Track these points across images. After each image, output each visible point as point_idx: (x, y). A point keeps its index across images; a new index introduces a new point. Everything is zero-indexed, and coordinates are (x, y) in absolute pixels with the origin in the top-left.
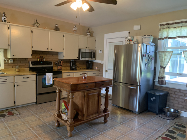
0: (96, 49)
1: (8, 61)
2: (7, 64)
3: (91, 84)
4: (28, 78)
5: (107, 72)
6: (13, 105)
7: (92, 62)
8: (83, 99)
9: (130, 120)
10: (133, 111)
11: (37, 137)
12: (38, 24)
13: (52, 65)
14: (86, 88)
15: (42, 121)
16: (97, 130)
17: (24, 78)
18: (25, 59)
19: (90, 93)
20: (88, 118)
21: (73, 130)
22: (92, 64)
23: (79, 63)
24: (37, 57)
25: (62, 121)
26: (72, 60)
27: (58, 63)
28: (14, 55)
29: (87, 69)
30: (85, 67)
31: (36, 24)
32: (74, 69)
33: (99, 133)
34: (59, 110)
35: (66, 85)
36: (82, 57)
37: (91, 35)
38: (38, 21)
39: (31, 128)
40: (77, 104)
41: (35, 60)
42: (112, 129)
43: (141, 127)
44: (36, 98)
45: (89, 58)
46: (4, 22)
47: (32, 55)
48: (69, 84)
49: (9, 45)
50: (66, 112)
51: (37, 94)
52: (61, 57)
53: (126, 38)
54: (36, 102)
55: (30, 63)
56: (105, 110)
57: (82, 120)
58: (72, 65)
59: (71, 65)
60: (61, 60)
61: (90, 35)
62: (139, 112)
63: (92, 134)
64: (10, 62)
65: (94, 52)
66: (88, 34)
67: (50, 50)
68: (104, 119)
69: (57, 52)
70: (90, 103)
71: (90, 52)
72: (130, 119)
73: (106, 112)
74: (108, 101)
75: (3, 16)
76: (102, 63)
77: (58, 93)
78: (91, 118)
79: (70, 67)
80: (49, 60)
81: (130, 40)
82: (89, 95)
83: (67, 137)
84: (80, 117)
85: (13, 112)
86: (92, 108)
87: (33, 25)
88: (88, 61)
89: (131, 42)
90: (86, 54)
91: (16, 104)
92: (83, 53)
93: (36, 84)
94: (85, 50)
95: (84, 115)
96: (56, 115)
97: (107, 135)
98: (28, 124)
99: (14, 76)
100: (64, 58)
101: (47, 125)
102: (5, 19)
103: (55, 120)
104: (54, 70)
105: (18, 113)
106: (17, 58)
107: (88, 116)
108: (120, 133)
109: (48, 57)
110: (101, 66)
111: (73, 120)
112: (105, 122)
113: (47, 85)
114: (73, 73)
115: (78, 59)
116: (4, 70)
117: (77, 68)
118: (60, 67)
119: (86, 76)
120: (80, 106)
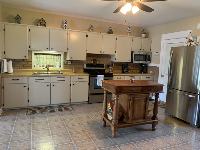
0: (151, 51)
1: (67, 62)
2: (66, 66)
3: (137, 88)
4: (82, 78)
5: (163, 76)
6: (69, 102)
7: (146, 66)
8: (129, 103)
9: (184, 133)
10: (190, 124)
11: (85, 132)
12: (93, 29)
13: (104, 68)
14: (131, 91)
15: (91, 119)
16: (143, 136)
17: (79, 78)
18: (81, 61)
19: (136, 96)
20: (133, 122)
21: (117, 131)
22: (147, 67)
23: (132, 66)
24: (91, 59)
25: (108, 121)
26: (124, 63)
27: (110, 66)
28: (71, 58)
29: (141, 72)
30: (139, 71)
31: (91, 28)
32: (126, 72)
33: (144, 139)
34: (106, 110)
35: (112, 87)
36: (134, 60)
37: (147, 36)
38: (93, 26)
39: (81, 123)
40: (123, 106)
41: (89, 62)
42: (160, 138)
43: (197, 142)
44: (88, 97)
45: (143, 61)
46: (65, 29)
47: (86, 58)
48: (115, 86)
49: (68, 48)
50: (111, 113)
51: (89, 94)
52: (113, 60)
53: (187, 38)
54: (88, 102)
55: (85, 64)
56: (154, 117)
57: (127, 123)
58: (124, 68)
59: (122, 68)
60: (113, 62)
61: (145, 37)
62: (198, 126)
63: (137, 138)
64: (68, 64)
65: (149, 54)
66: (143, 35)
67: (103, 53)
68: (152, 127)
69: (110, 55)
70: (136, 107)
71: (145, 54)
72: (184, 131)
73: (154, 119)
74: (157, 108)
75: (64, 24)
76: (158, 67)
77: (105, 94)
78: (136, 123)
79: (121, 70)
80: (102, 63)
81: (190, 41)
82: (135, 98)
83: (111, 136)
84: (125, 120)
85: (68, 108)
86: (139, 112)
87: (89, 30)
88: (141, 64)
89: (192, 43)
90: (140, 56)
91: (71, 102)
92: (136, 56)
93: (89, 84)
94: (140, 53)
95: (129, 118)
96: (103, 115)
97: (152, 143)
98: (79, 120)
99: (71, 76)
100: (116, 61)
101: (95, 123)
102: (66, 25)
103: (102, 119)
104: (105, 73)
105: (72, 110)
106: (74, 61)
107: (133, 120)
108: (169, 143)
109: (101, 60)
110: (157, 69)
111: (117, 121)
112: (153, 129)
113: (98, 86)
114: (124, 76)
115: (130, 61)
116: (63, 70)
117: (129, 71)
118: (112, 70)
119: (133, 79)
120: (125, 109)
